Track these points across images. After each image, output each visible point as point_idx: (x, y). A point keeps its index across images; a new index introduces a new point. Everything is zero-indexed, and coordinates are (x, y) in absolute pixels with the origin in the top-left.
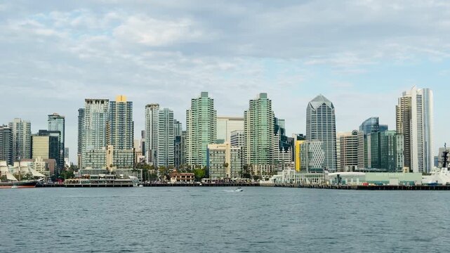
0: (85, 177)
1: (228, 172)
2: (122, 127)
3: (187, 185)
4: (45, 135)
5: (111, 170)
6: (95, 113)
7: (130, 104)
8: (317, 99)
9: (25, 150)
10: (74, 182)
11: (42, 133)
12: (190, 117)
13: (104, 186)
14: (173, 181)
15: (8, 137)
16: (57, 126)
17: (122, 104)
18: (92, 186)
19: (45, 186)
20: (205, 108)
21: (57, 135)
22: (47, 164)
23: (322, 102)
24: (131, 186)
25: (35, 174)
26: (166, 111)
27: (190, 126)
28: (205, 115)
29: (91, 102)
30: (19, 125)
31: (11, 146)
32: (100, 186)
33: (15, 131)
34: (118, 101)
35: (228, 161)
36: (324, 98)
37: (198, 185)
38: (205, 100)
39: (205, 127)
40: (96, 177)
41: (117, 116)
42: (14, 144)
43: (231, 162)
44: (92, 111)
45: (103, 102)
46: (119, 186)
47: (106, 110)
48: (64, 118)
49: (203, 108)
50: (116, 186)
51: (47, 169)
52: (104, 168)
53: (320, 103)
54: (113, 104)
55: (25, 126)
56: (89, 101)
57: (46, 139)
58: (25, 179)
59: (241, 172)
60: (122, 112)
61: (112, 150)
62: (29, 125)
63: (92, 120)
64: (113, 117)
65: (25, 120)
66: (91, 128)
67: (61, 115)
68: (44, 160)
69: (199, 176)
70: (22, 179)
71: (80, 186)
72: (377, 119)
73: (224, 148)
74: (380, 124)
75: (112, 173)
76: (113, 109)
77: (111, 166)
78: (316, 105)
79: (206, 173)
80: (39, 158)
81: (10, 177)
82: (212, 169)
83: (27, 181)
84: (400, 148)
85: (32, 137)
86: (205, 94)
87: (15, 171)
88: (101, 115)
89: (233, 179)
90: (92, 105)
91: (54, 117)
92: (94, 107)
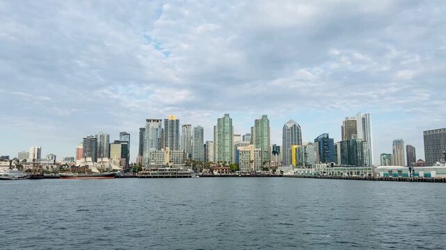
0: (154, 170)
1: (253, 167)
2: (172, 137)
4: (118, 144)
5: (170, 165)
6: (153, 128)
7: (178, 121)
8: (289, 122)
9: (105, 153)
10: (146, 174)
11: (117, 142)
12: (217, 130)
13: (169, 177)
14: (216, 173)
15: (94, 144)
16: (125, 139)
17: (172, 121)
18: (160, 177)
19: (121, 177)
20: (227, 125)
21: (126, 143)
22: (120, 162)
23: (294, 124)
24: (190, 177)
25: (114, 168)
26: (198, 127)
27: (217, 137)
28: (227, 129)
29: (150, 121)
30: (102, 136)
32: (166, 177)
33: (99, 141)
34: (170, 119)
35: (252, 158)
38: (227, 119)
40: (163, 170)
41: (169, 129)
42: (98, 149)
43: (255, 159)
44: (151, 127)
45: (158, 121)
46: (181, 177)
47: (160, 127)
48: (129, 135)
50: (178, 177)
51: (121, 165)
52: (165, 163)
53: (292, 125)
54: (166, 121)
55: (105, 137)
56: (148, 121)
57: (119, 146)
58: (107, 171)
59: (261, 167)
60: (172, 126)
61: (169, 151)
62: (108, 136)
63: (150, 133)
64: (166, 130)
65: (106, 133)
67: (128, 133)
68: (118, 159)
69: (233, 169)
70: (104, 171)
71: (150, 177)
72: (328, 135)
73: (249, 150)
75: (171, 167)
76: (166, 125)
77: (170, 162)
78: (289, 126)
79: (237, 167)
80: (115, 157)
81: (95, 170)
82: (241, 164)
83: (107, 173)
85: (110, 145)
86: (227, 115)
87: (99, 165)
88: (157, 129)
89: (256, 171)
90: (151, 123)
91: (124, 134)
92: (152, 124)
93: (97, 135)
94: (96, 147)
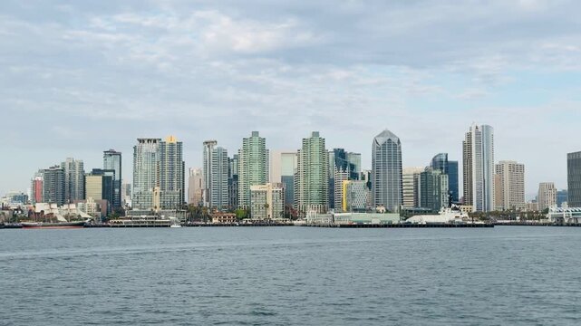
0: (130, 218)
1: (270, 213)
2: (172, 168)
3: (225, 225)
4: (98, 174)
5: (156, 211)
6: (147, 153)
7: (180, 144)
8: (382, 134)
9: (77, 190)
10: (118, 223)
11: (96, 172)
12: (242, 157)
13: (145, 226)
14: (215, 221)
15: (60, 177)
16: (113, 163)
17: (172, 145)
20: (256, 148)
21: (111, 174)
22: (98, 206)
23: (388, 138)
25: (84, 215)
26: (219, 149)
27: (242, 166)
28: (256, 155)
29: (144, 142)
30: (72, 165)
31: (64, 186)
33: (67, 172)
34: (168, 141)
35: (270, 202)
36: (390, 133)
37: (236, 225)
38: (256, 140)
39: (256, 166)
41: (167, 157)
42: (67, 184)
43: (273, 203)
44: (144, 151)
45: (155, 141)
47: (157, 150)
48: (120, 155)
49: (254, 148)
51: (99, 210)
52: (149, 210)
53: (386, 139)
54: (164, 144)
55: (77, 166)
56: (141, 141)
57: (99, 179)
58: (77, 220)
59: (282, 213)
60: (172, 153)
61: (159, 191)
62: (81, 165)
63: (143, 160)
64: (163, 158)
65: (77, 160)
66: (144, 168)
67: (117, 151)
68: (95, 201)
69: (239, 217)
70: (72, 220)
73: (265, 189)
74: (449, 160)
76: (163, 150)
77: (156, 208)
78: (381, 141)
79: (248, 214)
80: (90, 198)
81: (61, 219)
82: (254, 209)
83: (76, 222)
84: (445, 187)
85: (84, 177)
86: (255, 134)
87: (65, 213)
88: (153, 155)
89: (275, 219)
90: (144, 145)
91: (111, 153)
92: (146, 147)
93: (64, 164)
94: (64, 183)
